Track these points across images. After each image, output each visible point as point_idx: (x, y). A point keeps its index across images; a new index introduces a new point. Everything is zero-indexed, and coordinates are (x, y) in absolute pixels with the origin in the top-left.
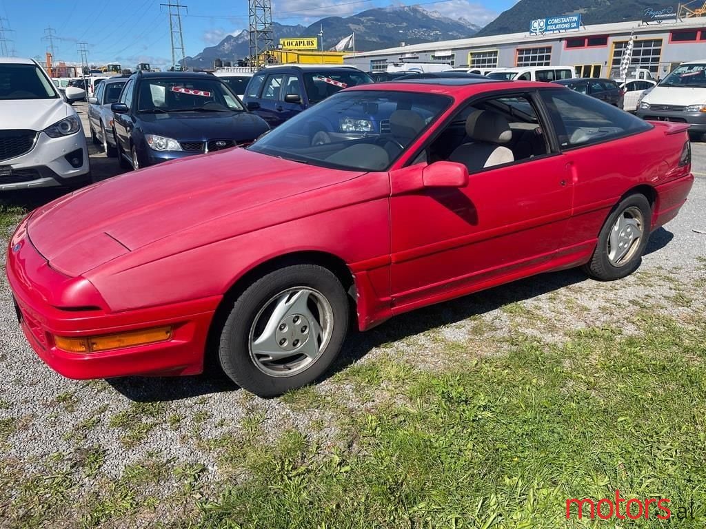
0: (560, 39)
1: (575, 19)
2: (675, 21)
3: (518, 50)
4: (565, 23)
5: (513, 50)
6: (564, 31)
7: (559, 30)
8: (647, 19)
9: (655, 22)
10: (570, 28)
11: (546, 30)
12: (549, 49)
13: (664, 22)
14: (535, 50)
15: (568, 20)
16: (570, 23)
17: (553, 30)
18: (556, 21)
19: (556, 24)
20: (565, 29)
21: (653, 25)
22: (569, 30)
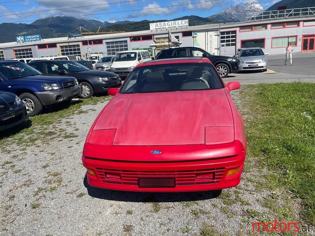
0: (35, 45)
1: (38, 36)
2: (81, 37)
3: (14, 50)
4: (33, 38)
5: (12, 50)
6: (34, 41)
7: (31, 41)
8: (70, 37)
9: (73, 38)
10: (37, 40)
11: (25, 41)
12: (30, 50)
13: (77, 38)
14: (23, 50)
15: (35, 37)
16: (36, 38)
17: (29, 41)
18: (29, 37)
19: (29, 39)
20: (35, 41)
21: (73, 39)
22: (37, 41)
